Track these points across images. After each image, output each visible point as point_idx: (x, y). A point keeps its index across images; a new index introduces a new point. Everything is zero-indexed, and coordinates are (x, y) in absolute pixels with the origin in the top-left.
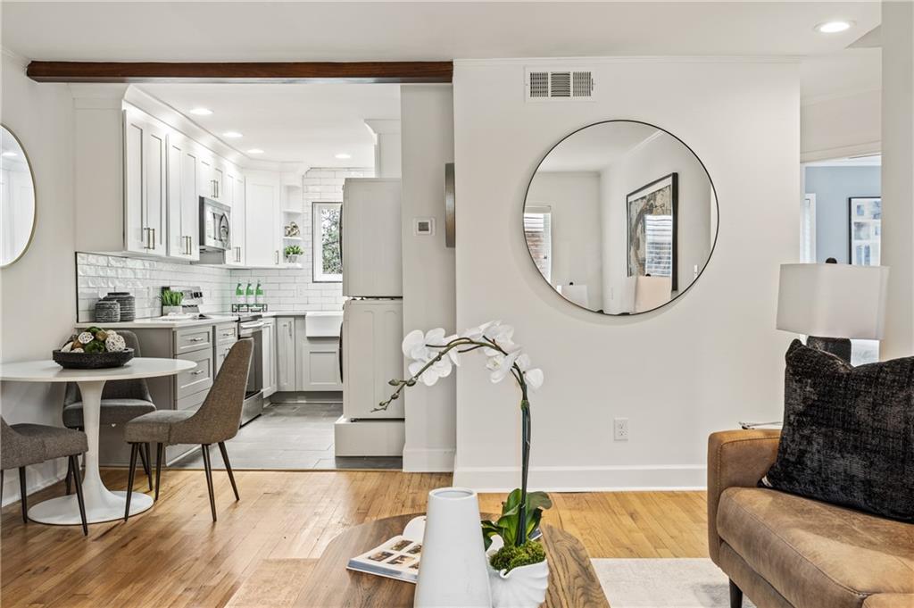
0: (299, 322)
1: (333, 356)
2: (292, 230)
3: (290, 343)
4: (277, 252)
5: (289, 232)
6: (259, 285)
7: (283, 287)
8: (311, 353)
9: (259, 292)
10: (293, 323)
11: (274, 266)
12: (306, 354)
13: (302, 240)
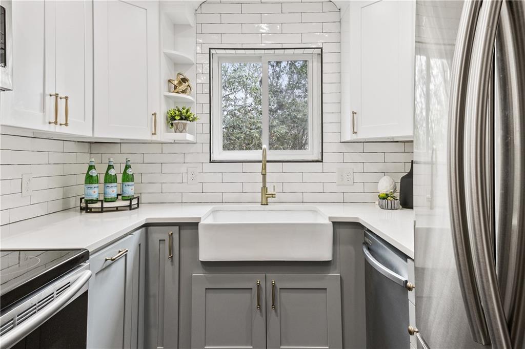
0: (186, 233)
1: (246, 296)
2: (180, 83)
3: (170, 270)
4: (155, 114)
5: (175, 87)
6: (127, 167)
7: (166, 168)
8: (206, 289)
9: (127, 178)
10: (176, 236)
11: (147, 137)
12: (198, 291)
13: (195, 100)
